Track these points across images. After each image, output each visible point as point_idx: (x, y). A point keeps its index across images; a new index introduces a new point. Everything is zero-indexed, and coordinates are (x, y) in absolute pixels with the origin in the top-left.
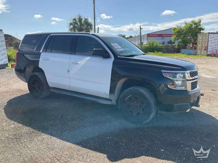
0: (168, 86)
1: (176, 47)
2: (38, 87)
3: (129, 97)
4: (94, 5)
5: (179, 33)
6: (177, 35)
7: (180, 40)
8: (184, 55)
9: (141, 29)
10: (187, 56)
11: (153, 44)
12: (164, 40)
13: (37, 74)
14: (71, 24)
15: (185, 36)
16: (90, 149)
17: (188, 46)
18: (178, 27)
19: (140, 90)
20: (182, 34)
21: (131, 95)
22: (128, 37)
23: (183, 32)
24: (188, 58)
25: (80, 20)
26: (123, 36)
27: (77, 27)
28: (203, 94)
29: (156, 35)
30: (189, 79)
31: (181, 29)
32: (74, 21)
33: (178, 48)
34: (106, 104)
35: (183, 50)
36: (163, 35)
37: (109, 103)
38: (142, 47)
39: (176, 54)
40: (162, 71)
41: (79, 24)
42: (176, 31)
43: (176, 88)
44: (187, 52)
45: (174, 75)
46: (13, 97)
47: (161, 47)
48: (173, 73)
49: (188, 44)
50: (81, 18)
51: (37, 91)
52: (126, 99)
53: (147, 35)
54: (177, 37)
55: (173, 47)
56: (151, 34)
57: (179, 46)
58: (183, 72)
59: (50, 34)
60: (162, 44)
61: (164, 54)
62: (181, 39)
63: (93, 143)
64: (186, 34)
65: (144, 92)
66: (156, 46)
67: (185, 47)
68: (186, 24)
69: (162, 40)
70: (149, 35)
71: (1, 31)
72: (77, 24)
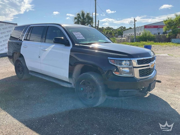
0: (114, 72)
1: (167, 37)
2: (22, 70)
3: (82, 81)
4: (96, 2)
5: (170, 24)
6: (168, 26)
7: (171, 31)
8: (173, 44)
9: (135, 21)
10: (176, 45)
11: (146, 35)
12: (159, 31)
13: (20, 59)
14: (75, 18)
15: (176, 27)
16: (31, 128)
17: (178, 36)
18: (169, 18)
19: (91, 75)
20: (172, 26)
21: (84, 80)
22: (128, 28)
23: (173, 23)
24: (176, 47)
25: (83, 14)
26: (124, 28)
27: (80, 21)
28: (161, 81)
29: (152, 27)
30: (137, 66)
31: (172, 21)
32: (78, 16)
33: (169, 38)
34: (67, 87)
35: (173, 40)
36: (159, 27)
37: (69, 86)
38: (136, 37)
39: (166, 43)
40: (108, 58)
41: (82, 18)
42: (166, 22)
43: (121, 74)
44: (177, 41)
45: (120, 62)
46: (4, 78)
47: (153, 36)
48: (119, 61)
49: (178, 34)
50: (84, 13)
51: (21, 74)
52: (81, 83)
53: (144, 27)
54: (167, 28)
55: (165, 37)
56: (147, 26)
57: (169, 36)
58: (129, 59)
59: (30, 25)
60: (158, 34)
61: (155, 43)
62: (172, 29)
63: (38, 122)
64: (176, 25)
65: (94, 78)
66: (149, 36)
67: (175, 37)
68: (177, 16)
69: (157, 31)
70: (146, 27)
71: (16, 25)
72: (80, 18)
